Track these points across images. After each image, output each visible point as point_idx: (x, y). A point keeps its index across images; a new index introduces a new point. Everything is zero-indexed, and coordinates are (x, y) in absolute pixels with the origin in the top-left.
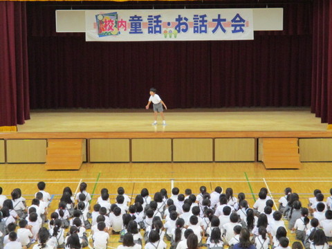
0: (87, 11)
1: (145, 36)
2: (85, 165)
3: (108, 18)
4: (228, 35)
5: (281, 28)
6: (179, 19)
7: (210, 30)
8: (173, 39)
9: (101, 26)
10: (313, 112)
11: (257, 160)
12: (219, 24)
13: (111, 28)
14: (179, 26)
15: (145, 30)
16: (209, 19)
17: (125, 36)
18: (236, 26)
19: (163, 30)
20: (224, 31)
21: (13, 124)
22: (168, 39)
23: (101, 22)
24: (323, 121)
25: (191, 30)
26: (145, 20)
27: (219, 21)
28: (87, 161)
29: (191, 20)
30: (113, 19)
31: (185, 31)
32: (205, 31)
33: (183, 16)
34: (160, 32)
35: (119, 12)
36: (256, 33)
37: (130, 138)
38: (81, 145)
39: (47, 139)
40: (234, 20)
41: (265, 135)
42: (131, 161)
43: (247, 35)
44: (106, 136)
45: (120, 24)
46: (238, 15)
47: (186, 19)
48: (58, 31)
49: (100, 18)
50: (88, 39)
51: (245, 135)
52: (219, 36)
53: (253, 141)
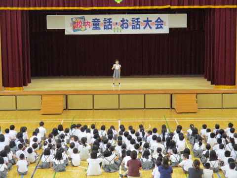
0: (66, 16)
1: (102, 31)
2: (65, 111)
3: (79, 20)
4: (153, 31)
5: (186, 27)
6: (123, 21)
7: (142, 27)
8: (119, 33)
9: (75, 25)
10: (206, 77)
11: (171, 107)
12: (148, 23)
13: (81, 26)
14: (123, 25)
15: (102, 28)
16: (141, 20)
17: (89, 31)
18: (158, 25)
19: (113, 27)
20: (151, 28)
21: (20, 86)
22: (116, 33)
23: (75, 23)
24: (212, 84)
25: (130, 27)
26: (102, 21)
27: (148, 22)
28: (66, 109)
29: (130, 21)
30: (82, 20)
31: (126, 28)
32: (139, 28)
33: (125, 19)
34: (111, 28)
35: (86, 16)
36: (170, 29)
37: (93, 94)
38: (63, 99)
39: (42, 95)
40: (156, 21)
41: (176, 92)
42: (93, 109)
43: (165, 30)
44: (78, 93)
45: (86, 24)
46: (159, 18)
47: (127, 21)
48: (48, 28)
49: (74, 20)
50: (66, 33)
51: (164, 92)
52: (148, 31)
53: (169, 96)
